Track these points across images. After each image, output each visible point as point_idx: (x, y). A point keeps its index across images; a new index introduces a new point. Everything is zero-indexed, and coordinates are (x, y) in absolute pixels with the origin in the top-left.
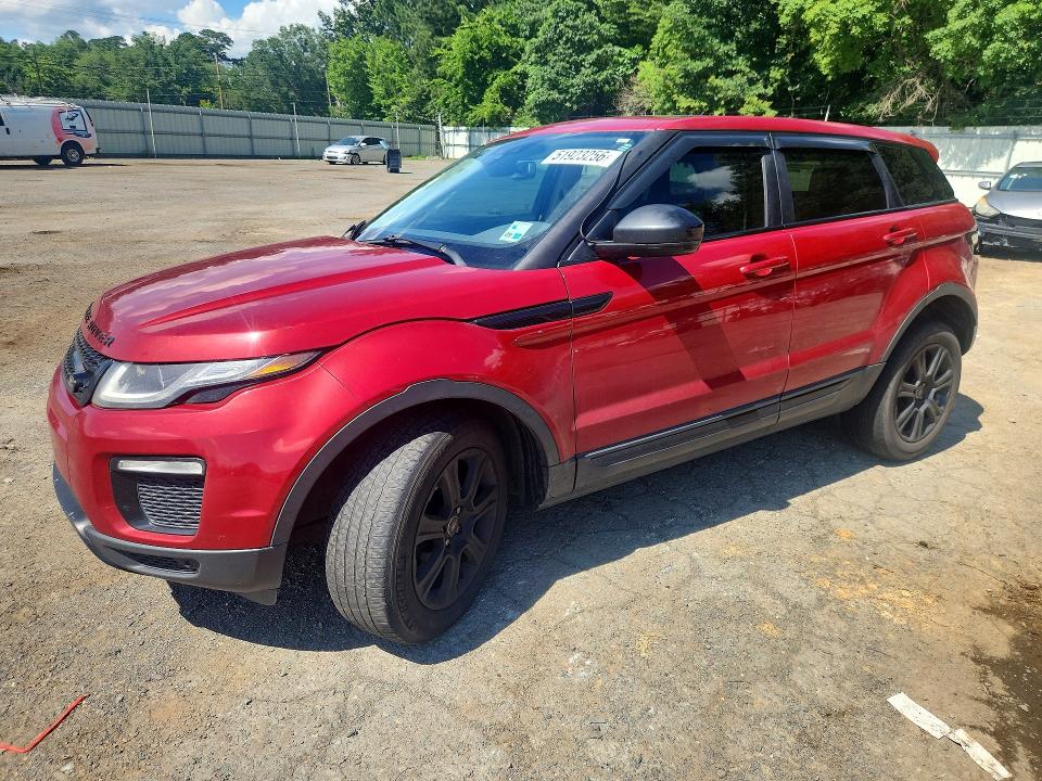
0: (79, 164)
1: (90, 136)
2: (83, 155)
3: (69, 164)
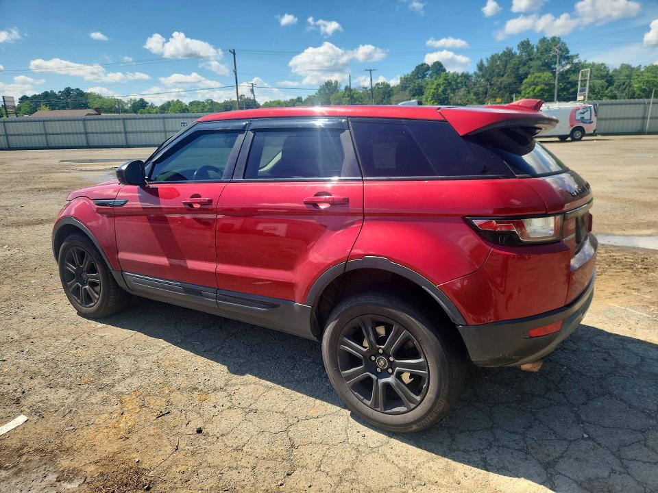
0: (580, 140)
1: (592, 122)
2: (584, 134)
3: (574, 140)
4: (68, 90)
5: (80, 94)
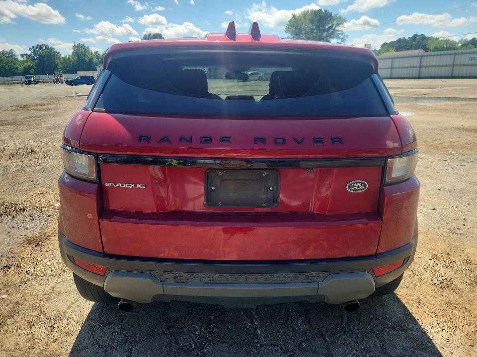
4: (415, 36)
5: (423, 37)
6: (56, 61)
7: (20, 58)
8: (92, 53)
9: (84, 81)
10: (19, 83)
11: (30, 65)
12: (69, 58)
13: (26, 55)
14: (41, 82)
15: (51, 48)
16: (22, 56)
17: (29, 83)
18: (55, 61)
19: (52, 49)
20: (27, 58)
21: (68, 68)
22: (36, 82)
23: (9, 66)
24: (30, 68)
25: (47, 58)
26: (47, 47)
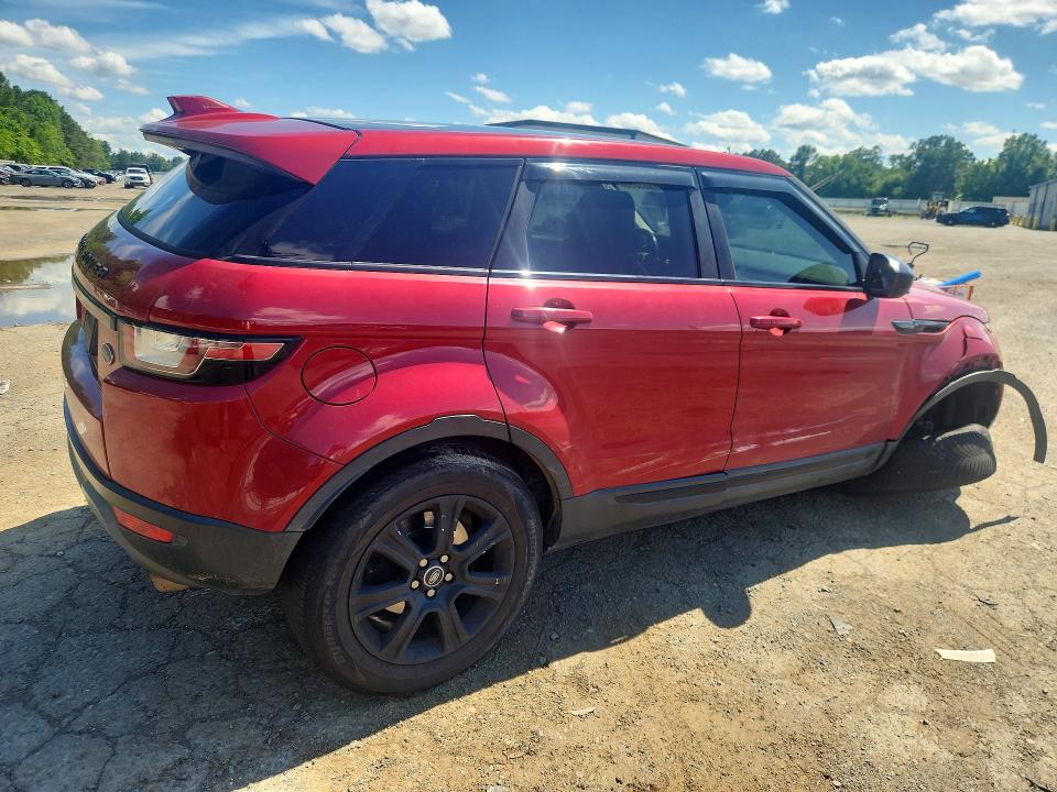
6: (957, 171)
7: (887, 165)
8: (1048, 156)
9: (979, 217)
10: (857, 213)
11: (898, 179)
12: (988, 167)
13: (901, 157)
14: (900, 214)
15: (959, 143)
16: (893, 159)
17: (875, 213)
18: (953, 171)
19: (959, 145)
20: (901, 164)
21: (976, 189)
22: (889, 213)
23: (858, 179)
24: (896, 183)
25: (937, 164)
26: (950, 142)
